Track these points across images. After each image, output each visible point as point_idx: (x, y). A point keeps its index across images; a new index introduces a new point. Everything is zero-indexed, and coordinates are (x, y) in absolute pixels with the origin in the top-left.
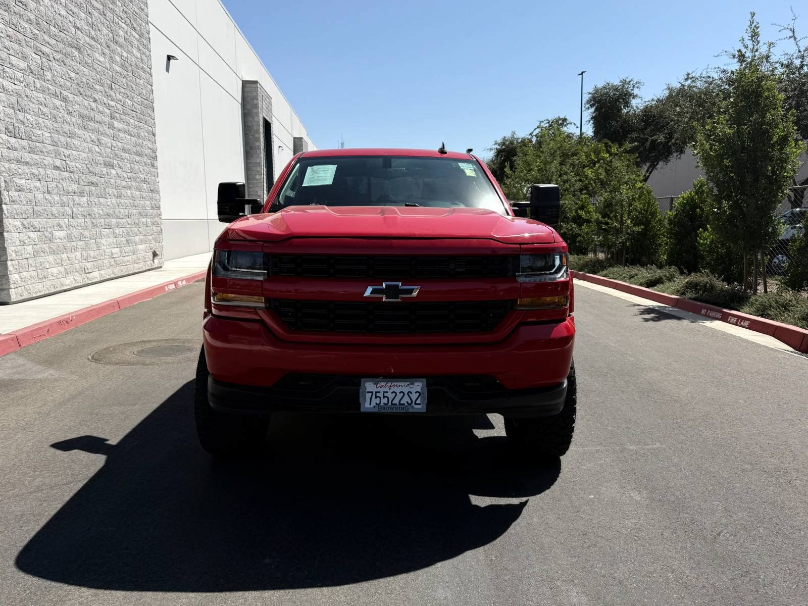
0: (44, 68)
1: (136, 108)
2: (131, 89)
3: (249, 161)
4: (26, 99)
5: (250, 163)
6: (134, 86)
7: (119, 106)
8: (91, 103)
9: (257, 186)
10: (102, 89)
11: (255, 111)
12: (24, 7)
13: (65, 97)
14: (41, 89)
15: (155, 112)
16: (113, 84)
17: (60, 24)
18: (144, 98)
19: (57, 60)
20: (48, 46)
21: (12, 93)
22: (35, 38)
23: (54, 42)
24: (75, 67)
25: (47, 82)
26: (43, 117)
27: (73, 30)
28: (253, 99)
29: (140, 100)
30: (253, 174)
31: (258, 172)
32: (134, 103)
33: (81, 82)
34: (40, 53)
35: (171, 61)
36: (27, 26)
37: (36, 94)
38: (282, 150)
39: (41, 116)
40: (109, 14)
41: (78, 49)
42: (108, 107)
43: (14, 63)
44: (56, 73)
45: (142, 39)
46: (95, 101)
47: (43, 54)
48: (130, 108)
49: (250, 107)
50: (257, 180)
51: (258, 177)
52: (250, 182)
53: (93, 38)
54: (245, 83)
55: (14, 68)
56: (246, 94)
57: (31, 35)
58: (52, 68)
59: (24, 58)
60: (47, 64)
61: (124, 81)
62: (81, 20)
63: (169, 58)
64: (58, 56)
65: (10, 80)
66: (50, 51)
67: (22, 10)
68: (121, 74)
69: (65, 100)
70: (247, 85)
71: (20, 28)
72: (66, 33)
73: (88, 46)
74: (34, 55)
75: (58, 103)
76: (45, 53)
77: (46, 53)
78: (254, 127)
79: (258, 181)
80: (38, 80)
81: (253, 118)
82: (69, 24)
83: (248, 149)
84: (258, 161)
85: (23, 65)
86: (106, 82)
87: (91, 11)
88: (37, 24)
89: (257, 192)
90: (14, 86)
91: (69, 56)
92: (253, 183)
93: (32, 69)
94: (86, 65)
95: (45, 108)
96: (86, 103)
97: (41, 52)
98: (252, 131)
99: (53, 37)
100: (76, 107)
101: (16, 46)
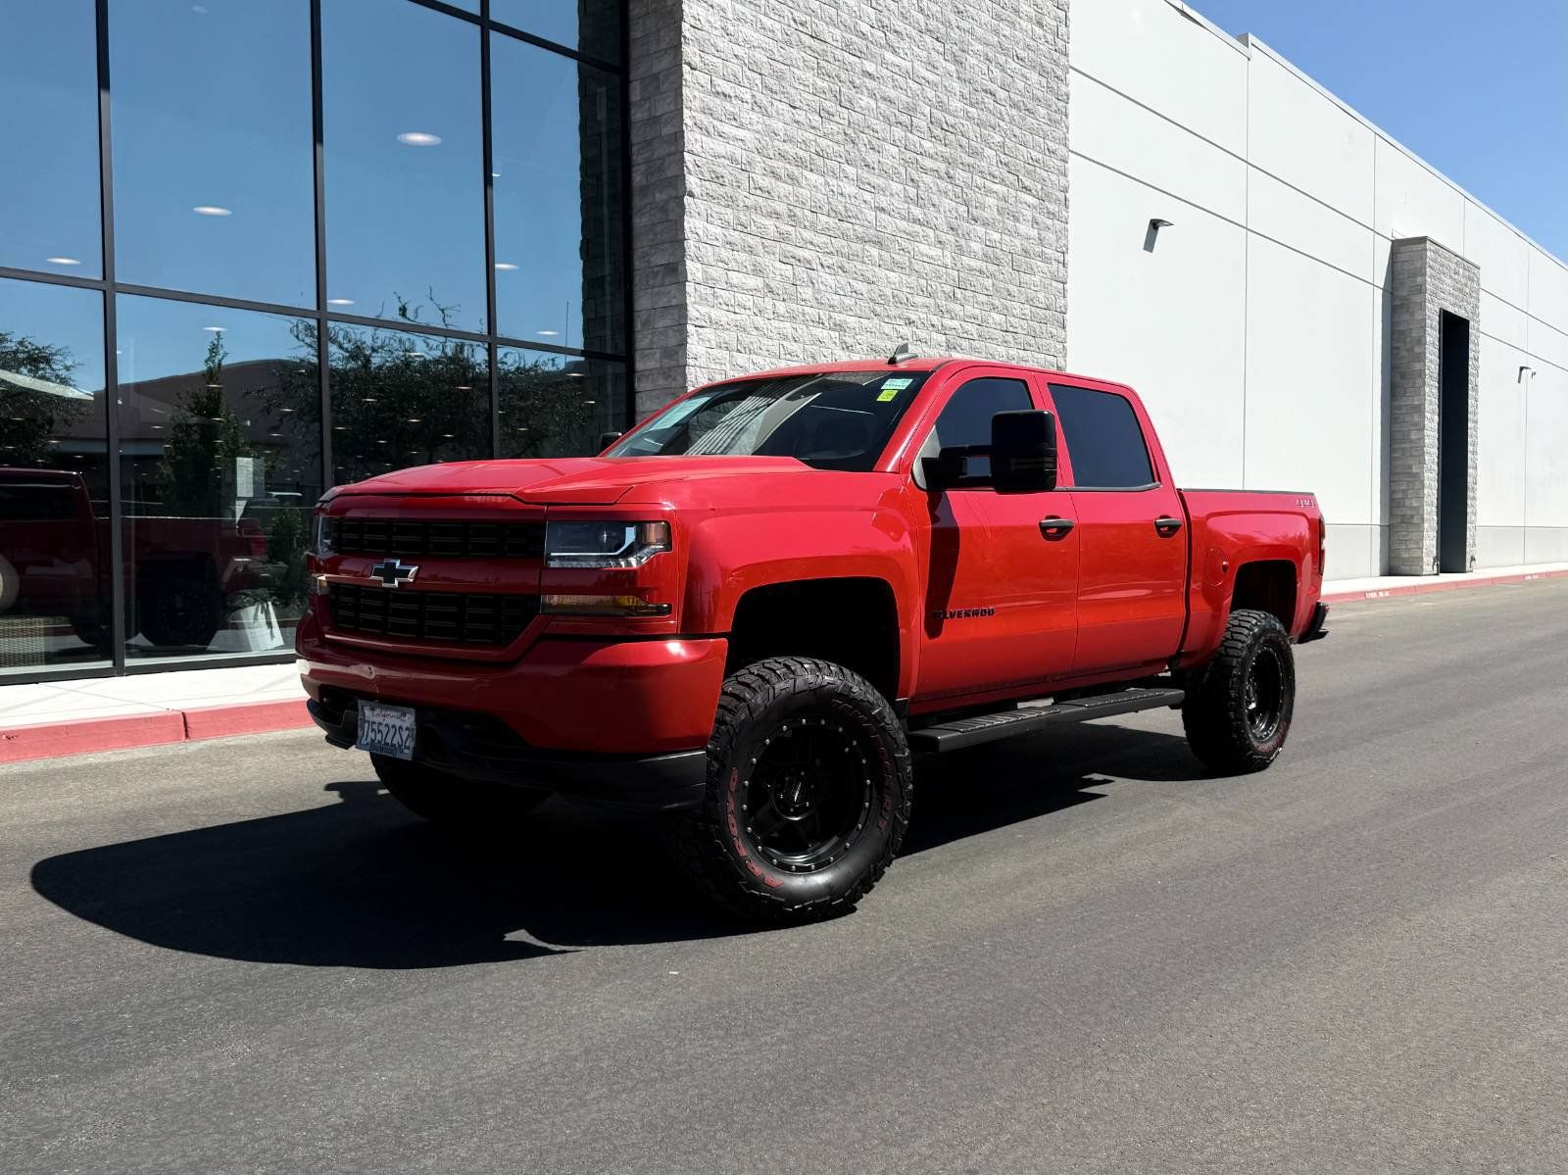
0: (798, 283)
1: (1015, 325)
2: (1006, 293)
3: (1396, 403)
4: (755, 332)
5: (1400, 407)
6: (1016, 289)
7: (968, 327)
8: (899, 328)
9: (1411, 456)
10: (930, 301)
11: (1417, 298)
12: (766, 195)
13: (838, 322)
14: (787, 315)
15: (1067, 329)
16: (957, 291)
17: (841, 209)
18: (1040, 305)
19: (828, 267)
20: (810, 246)
21: (728, 327)
22: (783, 238)
23: (825, 239)
24: (867, 274)
25: (803, 303)
26: (788, 356)
27: (870, 215)
28: (1414, 275)
29: (1027, 312)
30: (1403, 429)
31: (1416, 424)
32: (1012, 319)
33: (881, 296)
34: (793, 260)
35: (1160, 229)
36: (767, 223)
37: (776, 323)
38: (1534, 374)
39: (783, 356)
40: (961, 175)
41: (879, 244)
42: (944, 330)
43: (735, 281)
44: (823, 288)
45: (1047, 203)
46: (910, 322)
47: (799, 261)
48: (999, 327)
49: (1405, 293)
50: (1411, 441)
51: (1414, 436)
52: (1395, 446)
53: (916, 221)
54: (1398, 246)
55: (735, 289)
56: (1399, 267)
57: (776, 234)
58: (814, 281)
59: (758, 271)
60: (805, 276)
61: (989, 282)
62: (891, 194)
63: (1155, 225)
64: (828, 260)
65: (726, 308)
66: (814, 254)
67: (760, 200)
68: (981, 272)
69: (839, 327)
70: (1403, 249)
71: (754, 228)
72: (853, 221)
73: (904, 236)
74: (779, 265)
75: (821, 333)
76: (802, 259)
77: (805, 259)
78: (1414, 331)
79: (1414, 445)
80: (783, 304)
81: (1412, 314)
82: (863, 205)
83: (1398, 379)
84: (1416, 403)
85: (753, 282)
86: (939, 289)
87: (916, 177)
88: (789, 216)
89: (1410, 467)
90: (733, 316)
91: (855, 258)
92: (1403, 449)
93: (772, 286)
94: (896, 266)
95: (795, 344)
96: (887, 329)
97: (794, 258)
98: (1408, 340)
99: (825, 231)
100: (863, 338)
101: (742, 256)
